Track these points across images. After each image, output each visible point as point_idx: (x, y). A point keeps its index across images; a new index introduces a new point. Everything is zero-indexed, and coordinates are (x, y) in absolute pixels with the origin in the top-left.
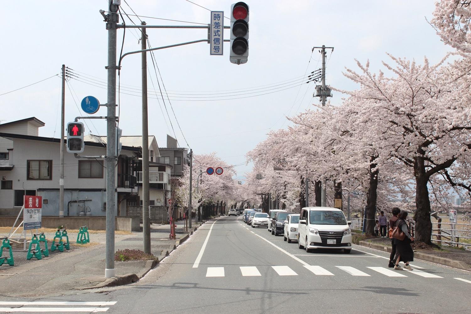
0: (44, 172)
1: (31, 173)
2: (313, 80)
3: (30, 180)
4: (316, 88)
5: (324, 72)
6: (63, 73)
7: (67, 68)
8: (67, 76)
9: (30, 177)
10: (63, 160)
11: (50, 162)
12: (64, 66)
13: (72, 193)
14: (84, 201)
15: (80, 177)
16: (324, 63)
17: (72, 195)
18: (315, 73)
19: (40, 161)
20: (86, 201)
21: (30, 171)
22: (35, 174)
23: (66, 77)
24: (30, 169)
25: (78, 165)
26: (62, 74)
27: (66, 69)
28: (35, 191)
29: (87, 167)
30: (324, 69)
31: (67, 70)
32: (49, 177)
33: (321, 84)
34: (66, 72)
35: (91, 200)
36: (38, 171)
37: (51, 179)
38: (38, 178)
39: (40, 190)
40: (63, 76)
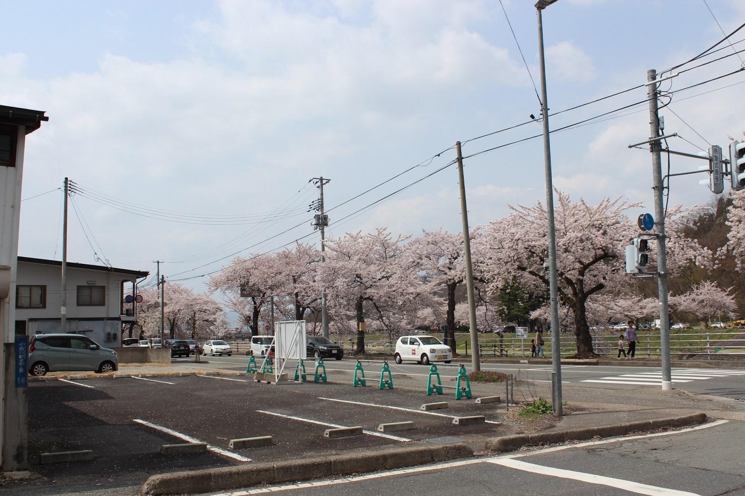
0: (36, 299)
1: (19, 301)
2: (314, 209)
3: (20, 308)
4: (314, 217)
5: (322, 202)
6: (66, 187)
7: (71, 181)
8: (70, 190)
9: (19, 305)
10: (65, 286)
11: (43, 288)
12: (66, 179)
13: (69, 323)
14: (84, 331)
15: (79, 304)
16: (322, 194)
17: (70, 325)
18: (315, 202)
19: (31, 286)
20: (87, 331)
21: (19, 298)
22: (25, 301)
23: (68, 192)
24: (19, 296)
25: (76, 291)
26: (64, 188)
27: (69, 182)
28: (26, 321)
29: (86, 292)
30: (322, 199)
31: (70, 184)
32: (41, 305)
33: (320, 213)
34: (69, 185)
35: (92, 331)
36: (28, 299)
37: (44, 307)
38: (28, 306)
39: (31, 320)
40: (66, 190)
